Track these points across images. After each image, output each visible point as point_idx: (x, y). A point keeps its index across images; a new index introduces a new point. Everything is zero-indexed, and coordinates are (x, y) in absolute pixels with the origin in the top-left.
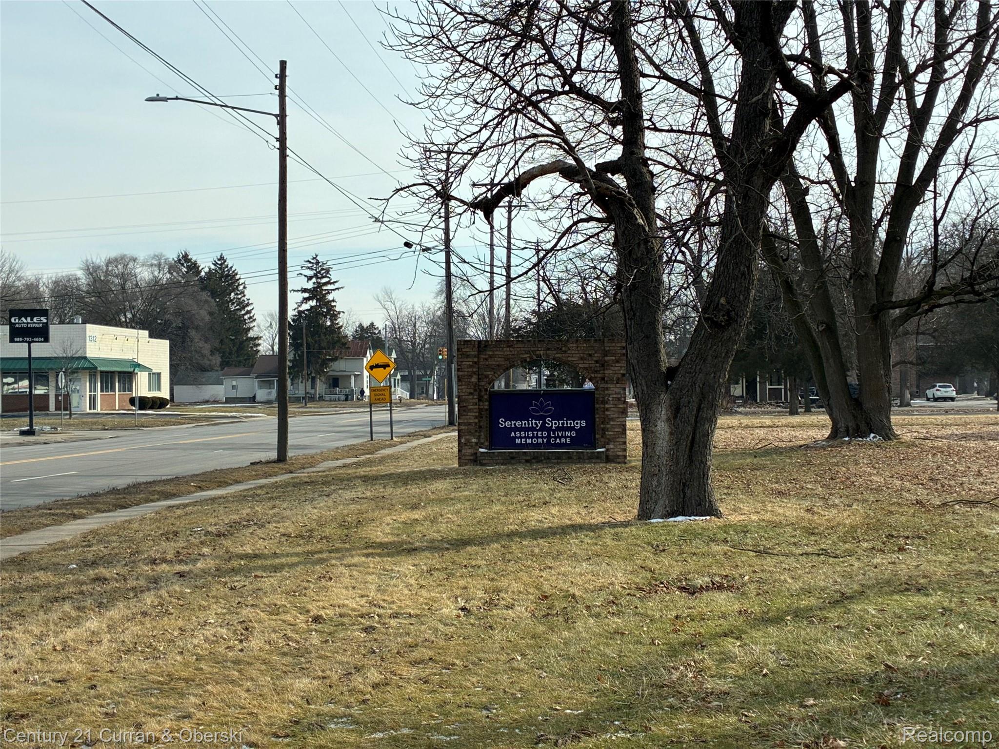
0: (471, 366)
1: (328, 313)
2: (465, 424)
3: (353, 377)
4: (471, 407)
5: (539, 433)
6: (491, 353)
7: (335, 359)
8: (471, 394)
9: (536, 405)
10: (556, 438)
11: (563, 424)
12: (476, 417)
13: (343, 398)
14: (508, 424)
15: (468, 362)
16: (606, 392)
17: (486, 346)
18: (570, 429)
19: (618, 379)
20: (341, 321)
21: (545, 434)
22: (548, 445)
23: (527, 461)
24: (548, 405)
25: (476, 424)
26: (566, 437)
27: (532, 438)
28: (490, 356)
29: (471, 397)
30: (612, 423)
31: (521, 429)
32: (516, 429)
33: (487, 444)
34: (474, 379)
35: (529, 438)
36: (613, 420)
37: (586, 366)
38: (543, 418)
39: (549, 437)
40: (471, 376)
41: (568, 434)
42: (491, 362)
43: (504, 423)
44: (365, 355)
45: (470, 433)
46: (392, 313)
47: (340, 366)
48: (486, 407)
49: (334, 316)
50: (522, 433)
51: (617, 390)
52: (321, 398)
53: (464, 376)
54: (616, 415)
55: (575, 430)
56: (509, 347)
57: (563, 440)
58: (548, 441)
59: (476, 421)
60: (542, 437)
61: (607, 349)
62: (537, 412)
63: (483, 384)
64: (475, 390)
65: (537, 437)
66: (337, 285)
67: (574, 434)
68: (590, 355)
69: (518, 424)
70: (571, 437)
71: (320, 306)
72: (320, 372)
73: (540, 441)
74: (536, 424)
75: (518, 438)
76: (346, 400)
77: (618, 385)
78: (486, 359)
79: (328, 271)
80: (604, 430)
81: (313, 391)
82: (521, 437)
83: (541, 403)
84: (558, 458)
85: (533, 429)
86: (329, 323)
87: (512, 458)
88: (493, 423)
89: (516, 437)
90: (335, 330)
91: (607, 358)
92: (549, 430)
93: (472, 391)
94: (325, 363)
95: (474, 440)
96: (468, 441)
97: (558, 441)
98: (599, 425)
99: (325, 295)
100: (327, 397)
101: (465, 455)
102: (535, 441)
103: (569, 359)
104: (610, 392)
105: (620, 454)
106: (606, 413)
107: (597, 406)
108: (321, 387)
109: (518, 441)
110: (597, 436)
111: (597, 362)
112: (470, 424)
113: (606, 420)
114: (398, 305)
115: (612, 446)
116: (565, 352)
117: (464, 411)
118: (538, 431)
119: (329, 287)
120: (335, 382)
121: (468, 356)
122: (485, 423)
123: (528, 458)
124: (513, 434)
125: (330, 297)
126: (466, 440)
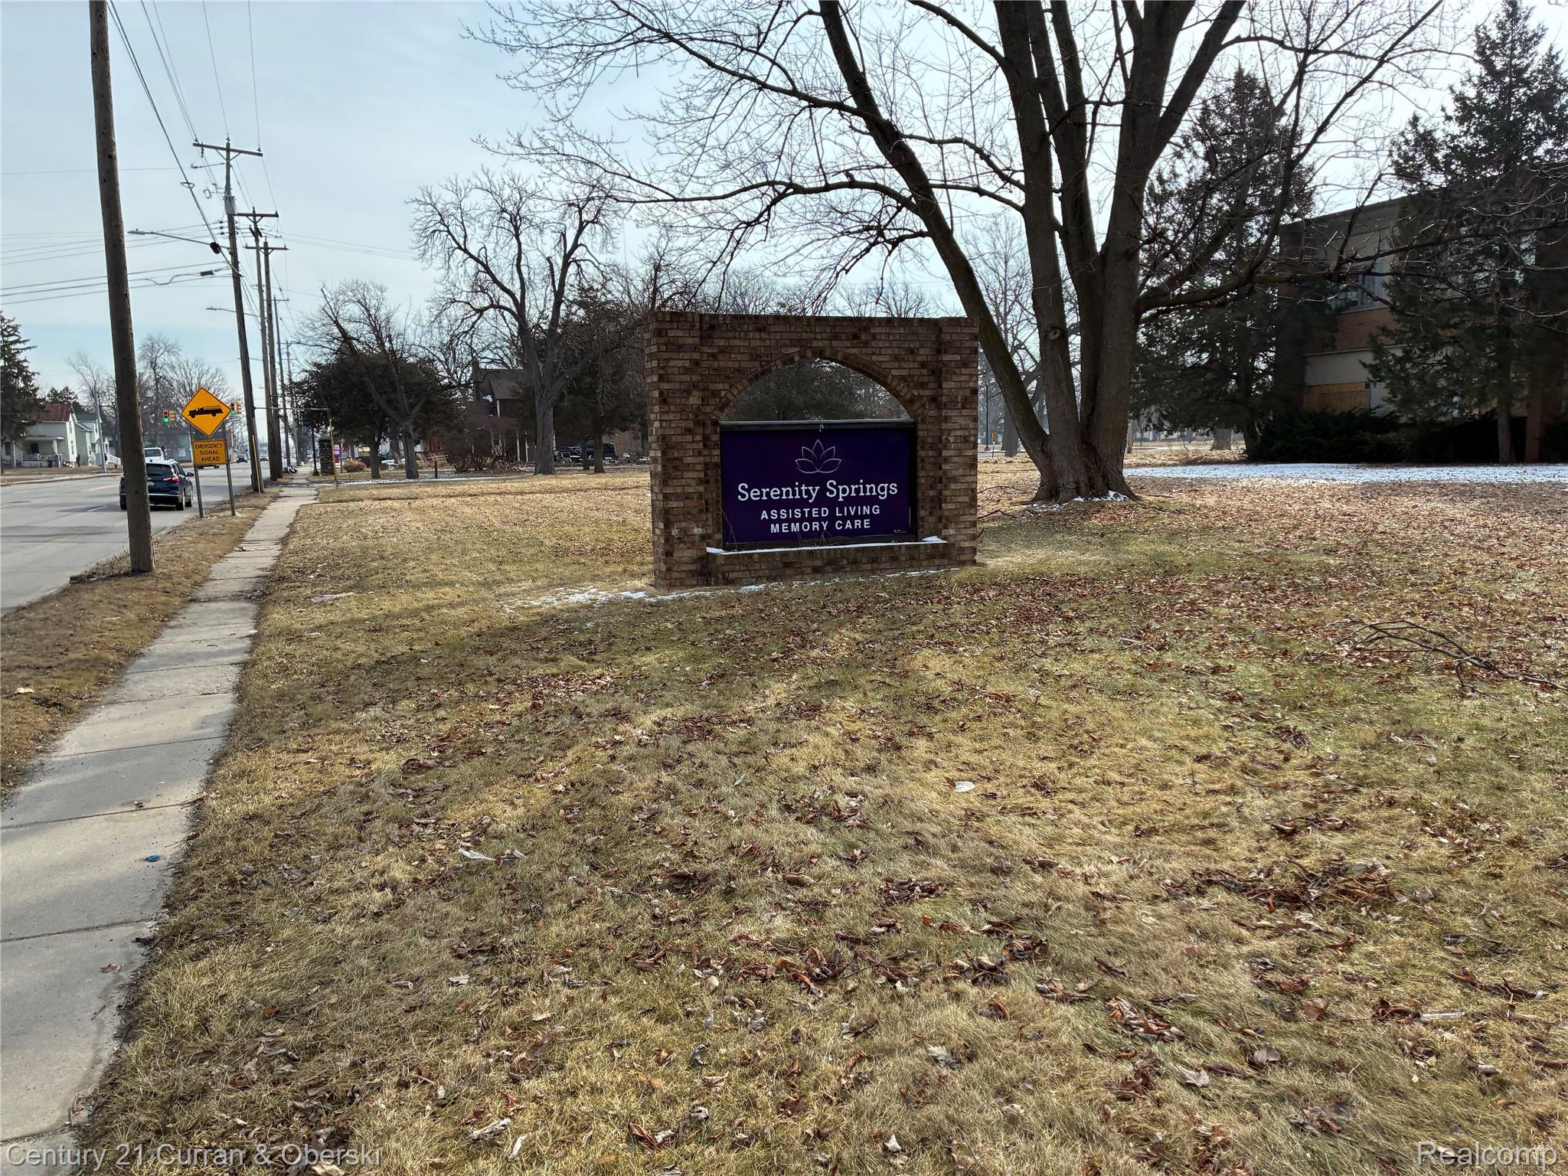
0: (687, 371)
1: (20, 374)
2: (677, 497)
3: (55, 444)
4: (689, 460)
5: (814, 511)
6: (722, 343)
7: (33, 423)
8: (689, 431)
9: (807, 454)
10: (844, 519)
11: (857, 491)
12: (700, 482)
13: (45, 464)
14: (754, 494)
15: (680, 362)
16: (944, 426)
17: (712, 327)
18: (871, 501)
19: (965, 399)
20: (36, 382)
21: (825, 512)
22: (831, 535)
23: (816, 570)
24: (829, 454)
25: (700, 495)
26: (862, 517)
27: (801, 521)
28: (722, 351)
29: (689, 438)
30: (953, 486)
31: (780, 504)
32: (770, 504)
33: (719, 536)
34: (694, 400)
35: (795, 520)
36: (954, 480)
37: (905, 373)
38: (820, 481)
39: (832, 518)
40: (688, 393)
41: (866, 510)
42: (722, 363)
43: (747, 493)
44: (67, 419)
45: (687, 515)
46: (89, 378)
47: (38, 431)
48: (717, 460)
49: (27, 379)
50: (783, 512)
51: (962, 421)
52: (19, 465)
53: (674, 391)
54: (960, 472)
55: (880, 502)
56: (760, 330)
57: (858, 523)
58: (831, 526)
59: (701, 489)
60: (820, 519)
61: (947, 338)
62: (811, 468)
63: (708, 409)
64: (697, 423)
65: (811, 520)
66: (28, 344)
67: (876, 510)
68: (912, 351)
69: (774, 493)
70: (871, 516)
71: (9, 367)
72: (16, 437)
73: (816, 526)
74: (807, 492)
75: (775, 522)
76: (50, 466)
77: (964, 412)
78: (713, 356)
79: (15, 328)
80: (939, 500)
81: (8, 458)
82: (779, 521)
83: (818, 450)
84: (874, 561)
85: (801, 503)
86: (22, 385)
87: (787, 565)
88: (729, 493)
89: (771, 521)
90: (29, 393)
91: (946, 358)
92: (832, 504)
93: (690, 424)
94: (21, 428)
95: (697, 531)
96: (685, 531)
97: (849, 525)
98: (925, 492)
99: (14, 355)
100: (26, 464)
101: (679, 563)
102: (806, 527)
103: (874, 358)
104: (950, 425)
105: (966, 544)
106: (945, 467)
107: (922, 453)
108: (17, 453)
109: (774, 529)
110: (922, 513)
111: (923, 365)
112: (688, 497)
113: (942, 480)
114: (94, 369)
115: (952, 532)
116: (866, 344)
117: (676, 468)
118: (811, 506)
119: (18, 346)
120: (33, 448)
121: (680, 348)
122: (714, 493)
123: (818, 563)
124: (764, 515)
125: (20, 357)
126: (681, 529)
